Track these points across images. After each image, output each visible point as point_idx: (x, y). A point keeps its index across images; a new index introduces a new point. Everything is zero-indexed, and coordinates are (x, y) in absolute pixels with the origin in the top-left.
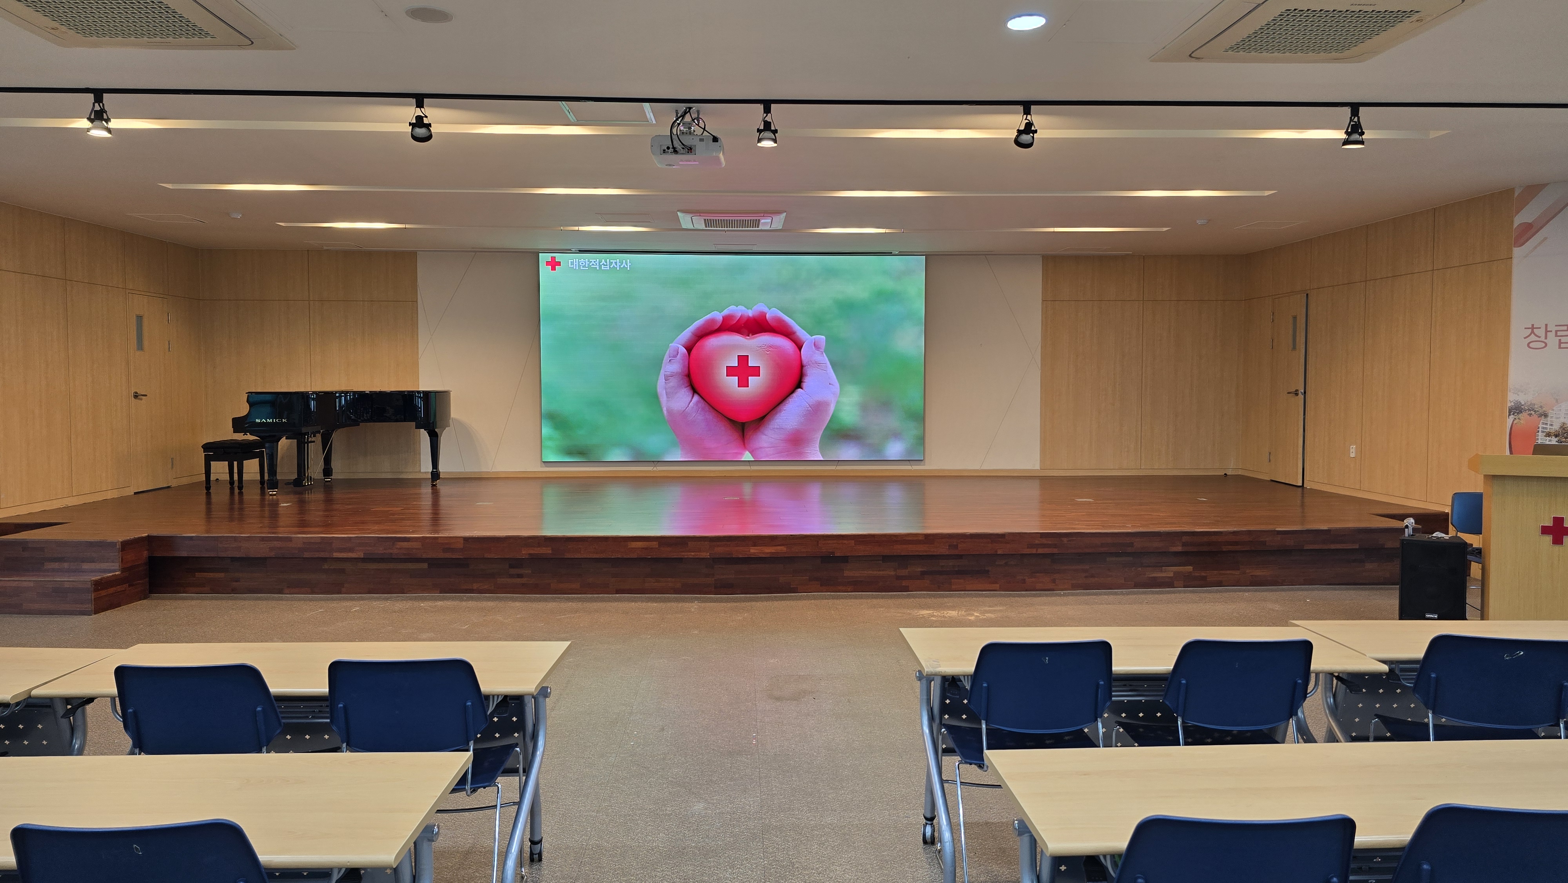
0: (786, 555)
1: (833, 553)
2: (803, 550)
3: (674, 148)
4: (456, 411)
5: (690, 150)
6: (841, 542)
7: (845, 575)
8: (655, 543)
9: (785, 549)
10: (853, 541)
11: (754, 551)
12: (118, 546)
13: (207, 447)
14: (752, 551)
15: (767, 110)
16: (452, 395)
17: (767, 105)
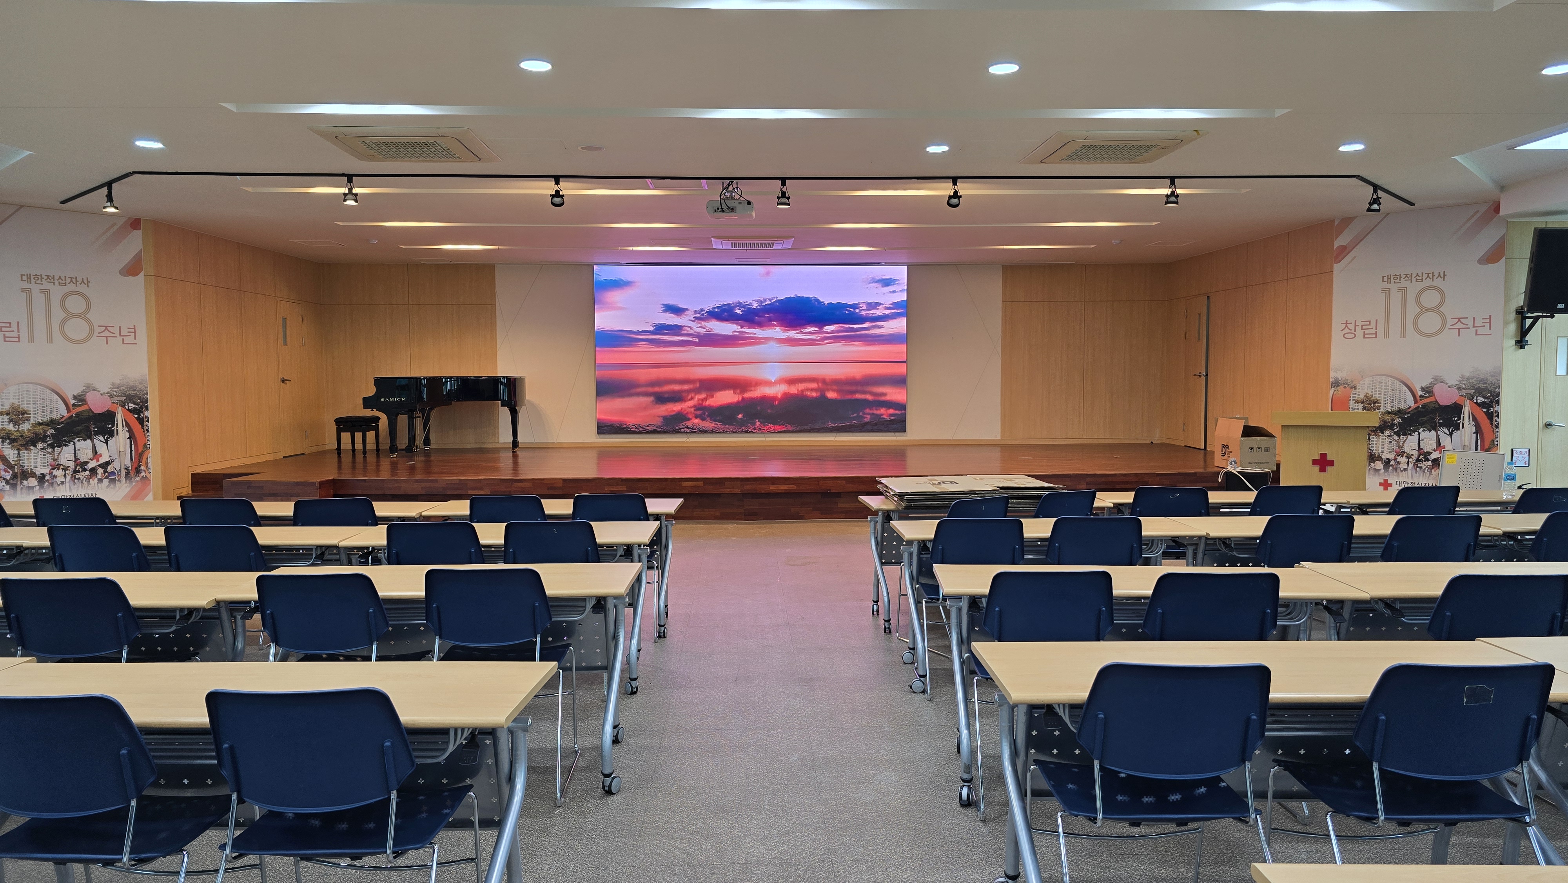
0: (796, 492)
1: (830, 490)
2: (808, 488)
3: (722, 208)
4: (530, 394)
5: (732, 210)
6: (835, 482)
7: (839, 506)
8: (701, 482)
9: (795, 487)
10: (845, 481)
11: (773, 488)
12: (317, 485)
13: (338, 421)
14: (771, 488)
15: (784, 184)
16: (527, 380)
17: (783, 181)
